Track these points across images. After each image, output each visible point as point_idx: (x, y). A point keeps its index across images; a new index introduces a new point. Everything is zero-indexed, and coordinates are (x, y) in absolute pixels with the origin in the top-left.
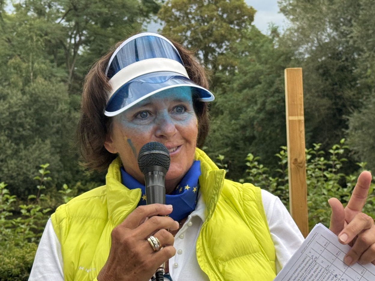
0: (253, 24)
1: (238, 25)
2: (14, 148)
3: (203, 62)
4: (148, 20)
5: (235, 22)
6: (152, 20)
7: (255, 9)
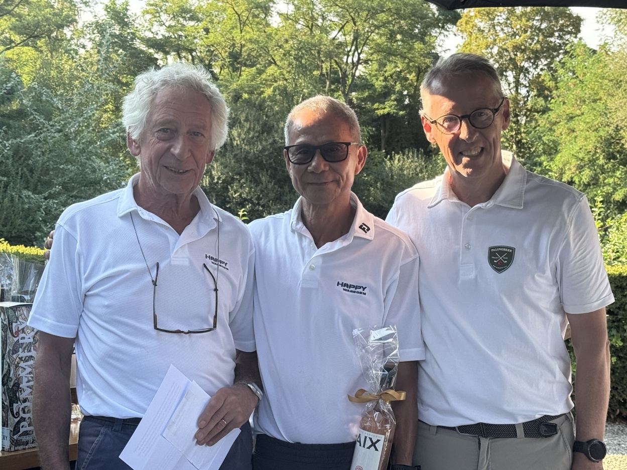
0: (579, 36)
1: (560, 37)
2: (277, 191)
3: (512, 85)
4: (446, 33)
5: (556, 34)
6: (450, 32)
7: (582, 18)
